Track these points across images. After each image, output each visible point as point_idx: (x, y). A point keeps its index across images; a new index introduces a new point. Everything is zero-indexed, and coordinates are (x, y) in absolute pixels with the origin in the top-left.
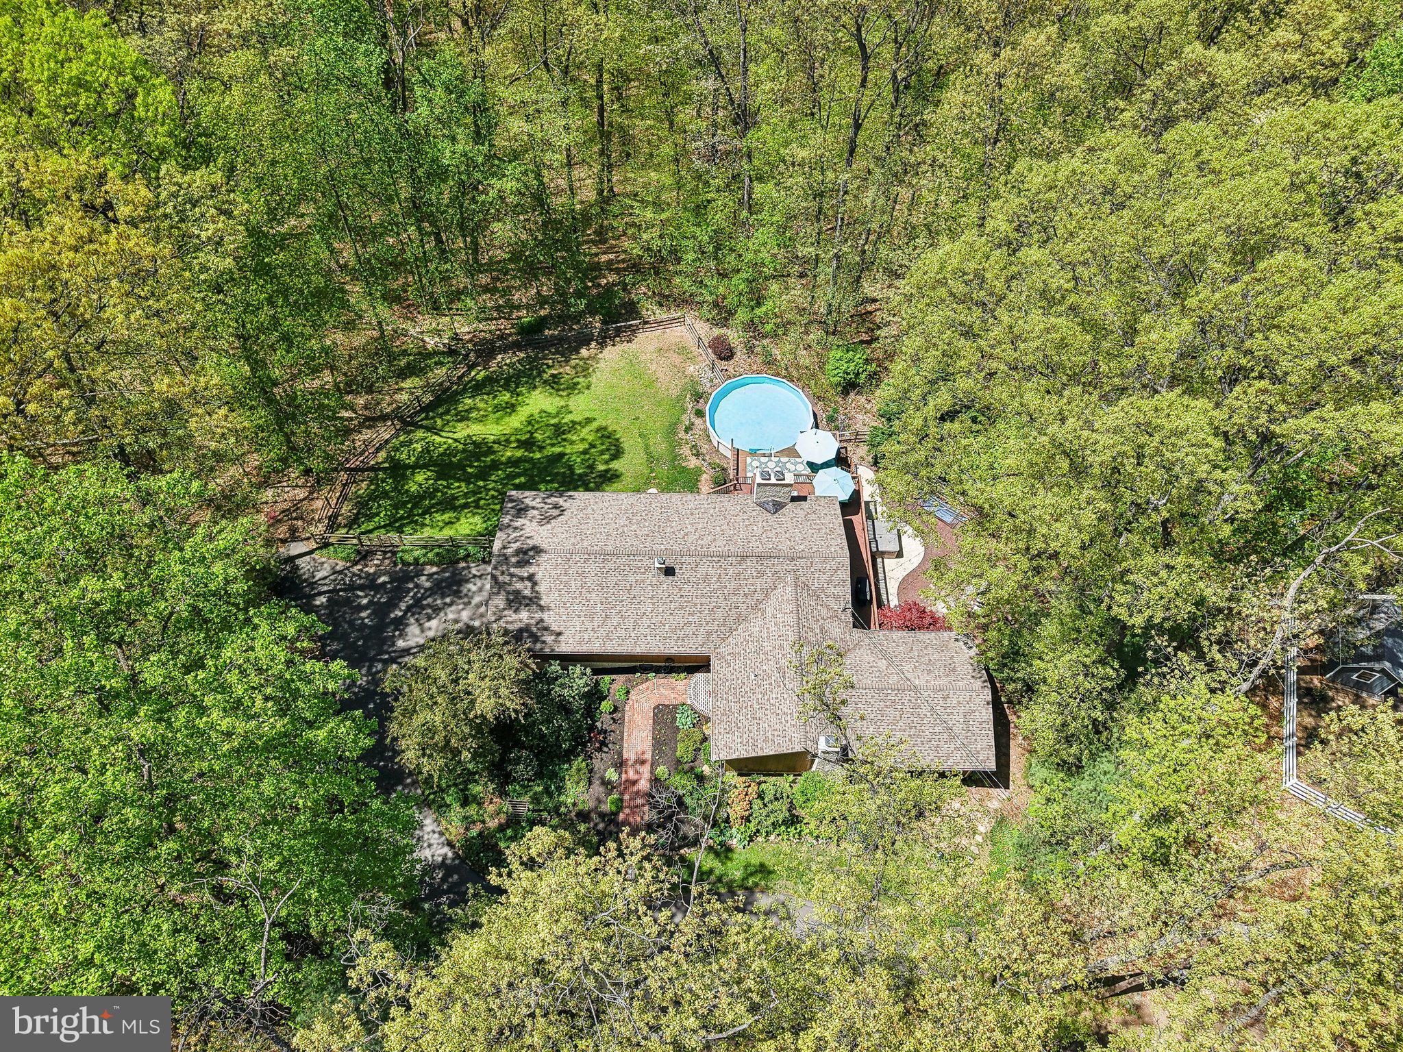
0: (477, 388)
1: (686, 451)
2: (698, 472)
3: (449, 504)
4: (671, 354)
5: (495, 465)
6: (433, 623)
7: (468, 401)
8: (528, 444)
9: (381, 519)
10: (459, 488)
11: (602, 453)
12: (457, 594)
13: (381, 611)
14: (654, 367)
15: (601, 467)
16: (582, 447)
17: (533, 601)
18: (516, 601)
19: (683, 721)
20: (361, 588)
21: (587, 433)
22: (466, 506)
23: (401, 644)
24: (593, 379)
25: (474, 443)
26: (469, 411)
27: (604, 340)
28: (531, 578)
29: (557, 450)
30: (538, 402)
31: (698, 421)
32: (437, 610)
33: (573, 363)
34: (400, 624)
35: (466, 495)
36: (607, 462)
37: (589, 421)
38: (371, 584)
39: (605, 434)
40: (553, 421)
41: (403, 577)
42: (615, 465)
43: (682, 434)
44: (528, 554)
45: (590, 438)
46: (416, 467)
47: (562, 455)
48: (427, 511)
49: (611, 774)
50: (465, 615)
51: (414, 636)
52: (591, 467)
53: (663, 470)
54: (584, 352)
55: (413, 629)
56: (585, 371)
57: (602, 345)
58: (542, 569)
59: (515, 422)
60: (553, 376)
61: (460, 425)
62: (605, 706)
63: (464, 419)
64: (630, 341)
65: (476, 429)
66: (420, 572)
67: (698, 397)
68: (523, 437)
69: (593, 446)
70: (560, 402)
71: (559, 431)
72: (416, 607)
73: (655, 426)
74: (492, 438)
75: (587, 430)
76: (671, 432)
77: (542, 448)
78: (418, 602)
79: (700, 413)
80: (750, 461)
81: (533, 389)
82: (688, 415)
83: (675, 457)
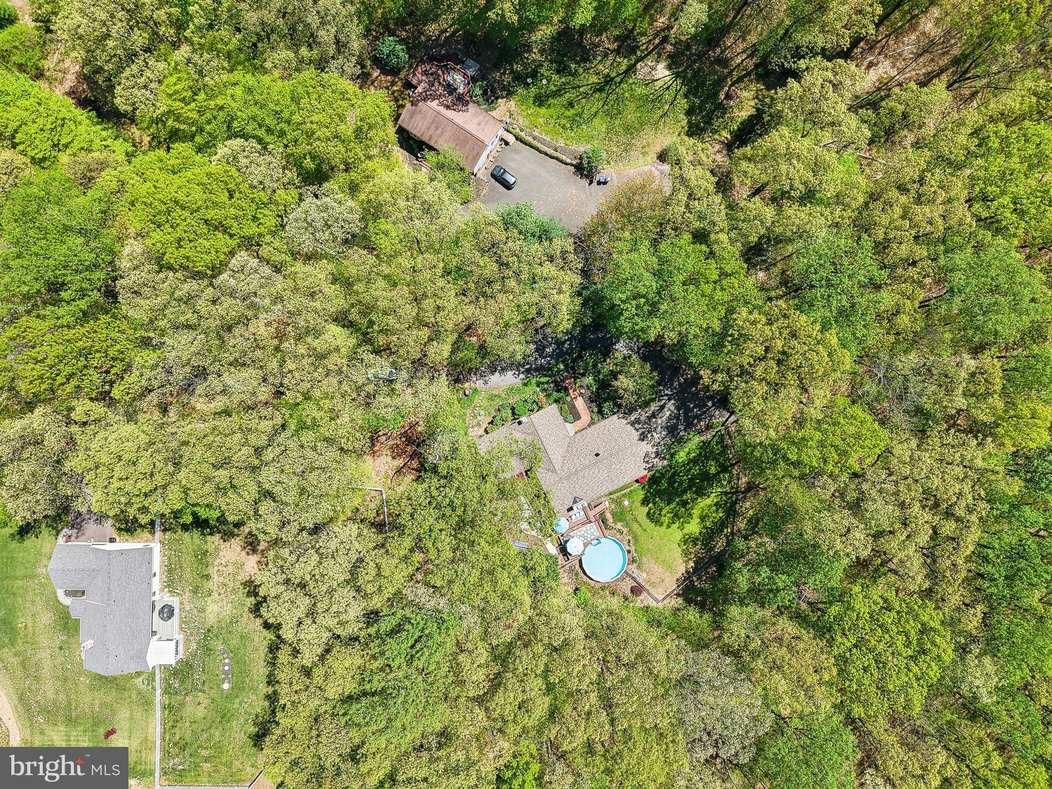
0: (723, 524)
1: (625, 530)
2: (615, 522)
3: (694, 461)
4: (657, 581)
5: (690, 488)
6: (668, 414)
7: (721, 515)
8: (684, 504)
9: (714, 443)
10: (696, 471)
11: (654, 513)
12: (667, 428)
13: (688, 410)
14: (660, 570)
15: (651, 505)
16: (664, 512)
17: (633, 424)
18: (637, 421)
19: (570, 417)
20: (701, 415)
21: (666, 520)
22: (688, 464)
23: (673, 402)
24: (680, 550)
25: (705, 494)
26: (717, 510)
27: (688, 575)
28: (637, 430)
29: (672, 506)
30: (694, 527)
31: (628, 548)
32: (669, 419)
33: (693, 556)
34: (678, 408)
35: (691, 469)
36: (650, 509)
37: (669, 527)
38: (699, 418)
39: (658, 523)
40: (682, 520)
41: (689, 426)
42: (647, 509)
43: (631, 538)
44: (643, 437)
45: (663, 518)
46: (718, 473)
47: (668, 504)
48: (700, 455)
49: (583, 391)
50: (659, 421)
51: (671, 405)
52: (654, 504)
53: (628, 517)
54: (692, 564)
55: (672, 408)
56: (686, 553)
57: (687, 572)
58: (636, 435)
59: (696, 512)
60: (696, 544)
61: (715, 500)
62: (596, 410)
63: (716, 504)
64: (677, 580)
65: (709, 501)
66: (685, 430)
67: (634, 561)
68: (688, 506)
69: (660, 514)
70: (685, 531)
71: (676, 516)
72: (677, 417)
73: (643, 538)
74: (699, 500)
75: (667, 521)
76: (635, 537)
77: (678, 504)
78: (678, 419)
79: (629, 552)
80: (597, 533)
81: (700, 533)
82: (633, 549)
83: (627, 525)
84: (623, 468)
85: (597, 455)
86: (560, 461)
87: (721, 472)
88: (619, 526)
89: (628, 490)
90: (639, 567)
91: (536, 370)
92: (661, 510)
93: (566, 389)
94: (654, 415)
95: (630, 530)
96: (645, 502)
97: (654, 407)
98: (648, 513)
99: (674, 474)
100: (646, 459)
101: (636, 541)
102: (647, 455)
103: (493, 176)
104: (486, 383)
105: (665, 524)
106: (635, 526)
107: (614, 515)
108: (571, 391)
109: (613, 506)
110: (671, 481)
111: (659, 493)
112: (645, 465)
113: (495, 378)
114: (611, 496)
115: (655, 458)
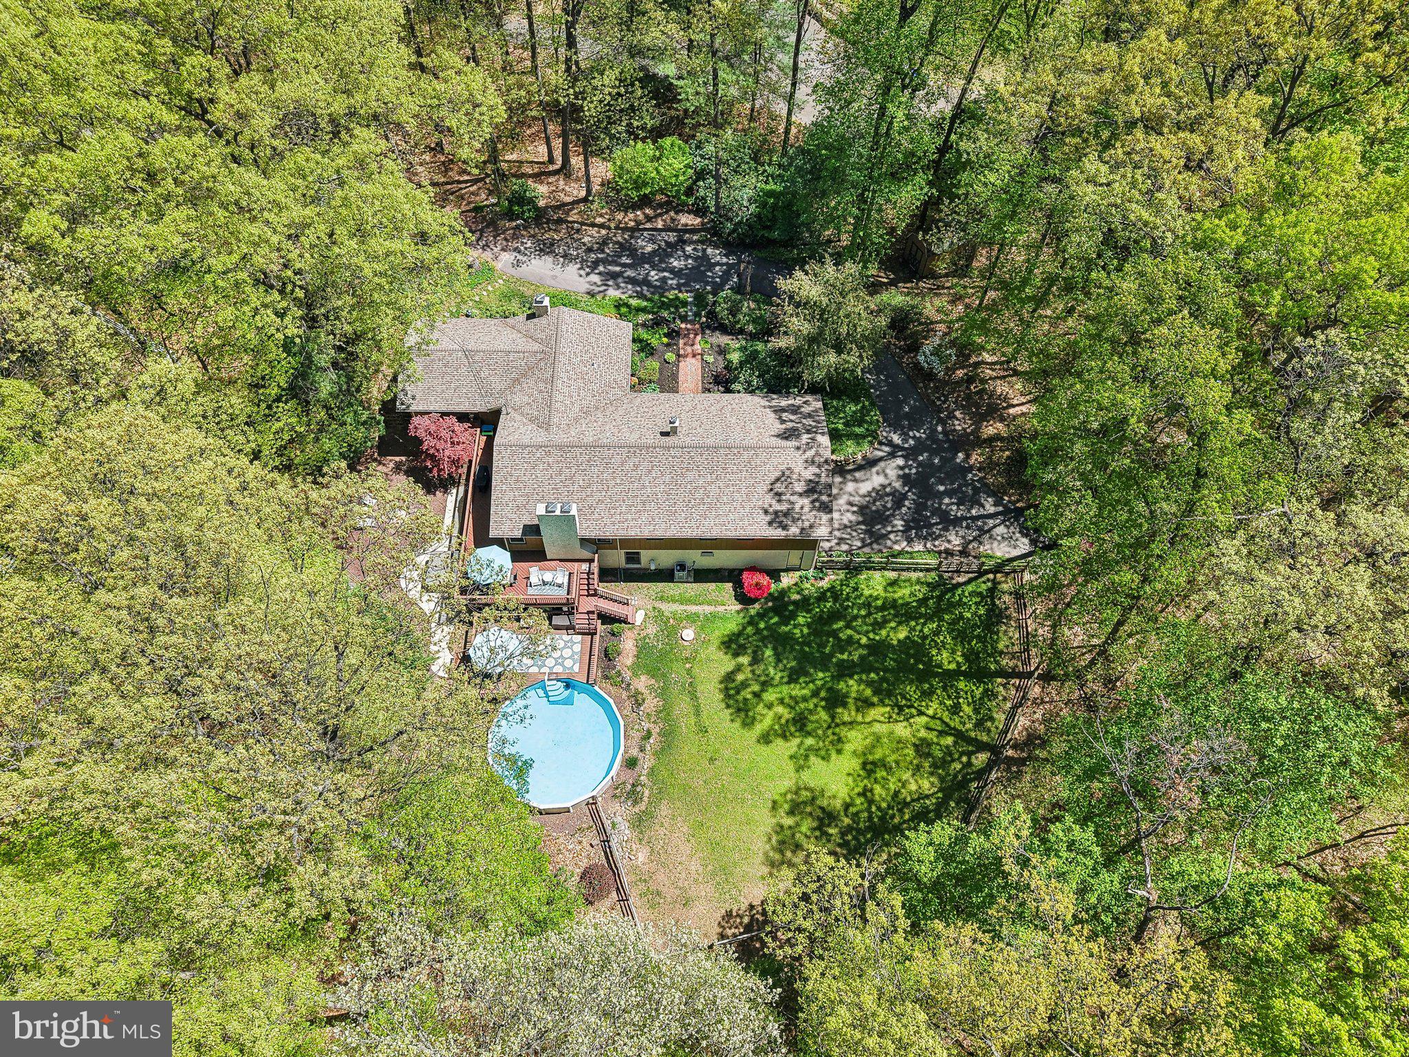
1: (651, 703)
2: (636, 669)
3: (901, 609)
5: (863, 666)
6: (878, 482)
7: (926, 785)
8: (835, 701)
11: (744, 685)
12: (862, 509)
13: (927, 494)
15: (744, 660)
16: (770, 696)
21: (766, 721)
22: (882, 608)
23: (899, 462)
24: (770, 824)
26: (917, 766)
29: (797, 691)
30: (835, 778)
31: (634, 752)
34: (907, 481)
35: (884, 624)
36: (739, 668)
37: (765, 739)
39: (743, 712)
40: (810, 741)
42: (730, 665)
43: (656, 731)
45: (762, 709)
46: (957, 674)
47: (793, 678)
48: (923, 601)
51: (891, 469)
52: (755, 661)
53: (677, 672)
55: (893, 475)
56: (783, 840)
59: (855, 739)
61: (923, 738)
63: (922, 747)
64: (729, 914)
65: (902, 730)
66: (905, 533)
67: (633, 795)
68: (845, 715)
69: (757, 695)
70: (807, 777)
71: (800, 723)
72: (899, 499)
73: (688, 748)
74: (876, 713)
75: (768, 721)
76: (668, 735)
77: (815, 694)
78: (898, 503)
79: (631, 763)
80: (575, 671)
81: (847, 806)
82: (646, 761)
83: (663, 693)
84: (714, 490)
87: (968, 675)
88: (642, 683)
89: (708, 609)
90: (639, 822)
91: (631, 281)
92: (766, 685)
95: (665, 713)
96: (733, 644)
98: (729, 677)
99: (835, 616)
100: (779, 487)
101: (666, 747)
102: (784, 477)
104: (518, 264)
105: (759, 728)
106: (682, 706)
107: (643, 649)
109: (652, 630)
110: (821, 625)
111: (782, 643)
112: (769, 500)
113: (541, 264)
114: (659, 605)
115: (806, 501)
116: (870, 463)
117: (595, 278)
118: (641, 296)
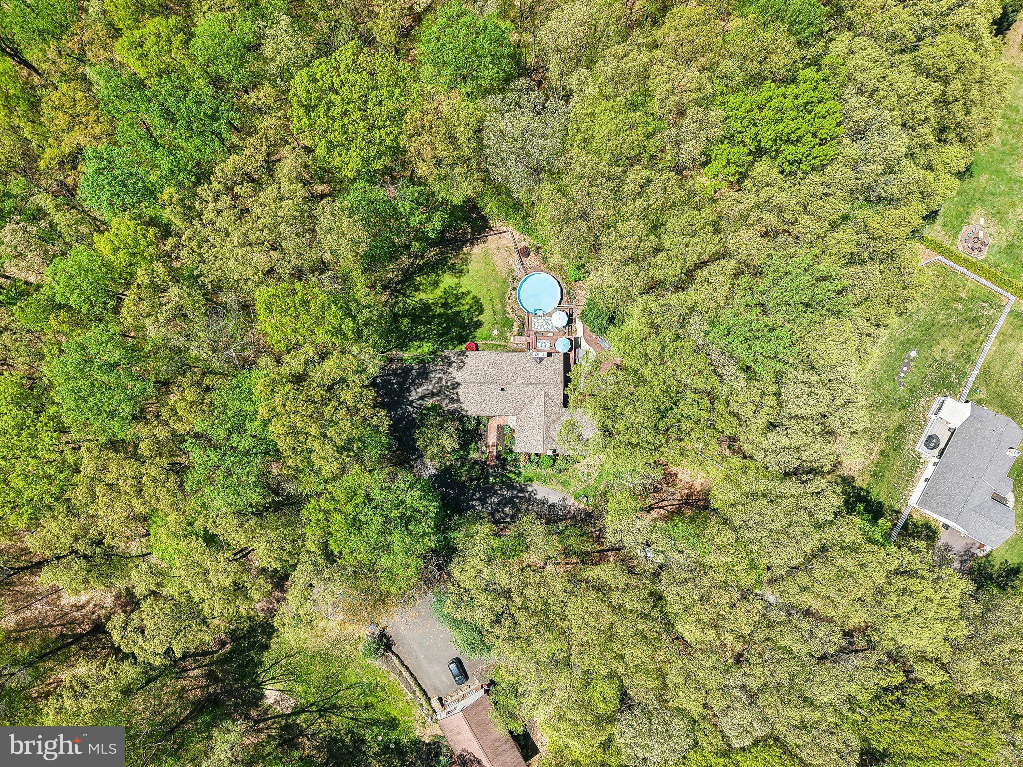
0: (420, 269)
1: (508, 309)
2: (513, 320)
3: (418, 337)
4: (503, 251)
5: (433, 316)
6: (419, 390)
7: (418, 278)
8: (445, 305)
9: (393, 344)
10: (421, 328)
11: (475, 311)
12: (426, 378)
13: (401, 384)
14: (495, 258)
15: (475, 319)
16: (467, 307)
17: (458, 401)
18: (452, 401)
19: (507, 431)
20: (391, 374)
21: (468, 299)
22: (425, 338)
23: (410, 399)
24: (469, 266)
25: (423, 304)
26: (420, 284)
27: (473, 241)
28: (457, 393)
29: (457, 308)
30: (447, 280)
31: (514, 292)
32: (420, 385)
33: (460, 256)
34: (408, 390)
35: (424, 332)
36: (477, 316)
37: (469, 292)
38: (394, 373)
39: (476, 301)
40: (454, 292)
41: (407, 370)
42: (480, 317)
43: (507, 300)
44: (456, 385)
45: (470, 302)
46: (402, 316)
47: (460, 312)
48: (410, 340)
49: (484, 448)
50: (430, 387)
51: (413, 396)
52: (471, 319)
53: (499, 318)
54: (465, 249)
55: (413, 393)
56: (465, 261)
57: (472, 244)
58: (460, 390)
59: (439, 292)
60: (452, 264)
61: (416, 294)
62: (481, 427)
63: (417, 290)
64: (484, 242)
65: (423, 296)
66: (412, 368)
67: (514, 278)
68: (443, 301)
69: (471, 307)
70: (456, 280)
71: (457, 298)
72: (413, 383)
73: (496, 294)
74: (430, 301)
75: (468, 298)
76: (502, 298)
77: (451, 307)
78: (413, 381)
79: (515, 289)
80: (534, 319)
81: (444, 272)
82: (510, 289)
83: (504, 312)
84: (486, 368)
85: (502, 390)
86: (537, 401)
87: (399, 316)
88: (511, 315)
89: (488, 342)
90: (512, 270)
91: (515, 488)
92: (468, 310)
93: (498, 457)
94: (433, 395)
95: (504, 306)
96: (479, 324)
97: (429, 403)
98: (481, 313)
99: (441, 335)
100: (462, 364)
101: (504, 293)
102: (460, 368)
103: (466, 677)
104: (564, 500)
105: (471, 296)
106: (498, 307)
107: (511, 327)
108: (494, 453)
109: (508, 334)
110: (447, 330)
111: (463, 326)
112: (465, 360)
113: (554, 499)
114: (505, 344)
115: (453, 359)
116: (422, 398)
117: (530, 489)
118: (510, 479)
